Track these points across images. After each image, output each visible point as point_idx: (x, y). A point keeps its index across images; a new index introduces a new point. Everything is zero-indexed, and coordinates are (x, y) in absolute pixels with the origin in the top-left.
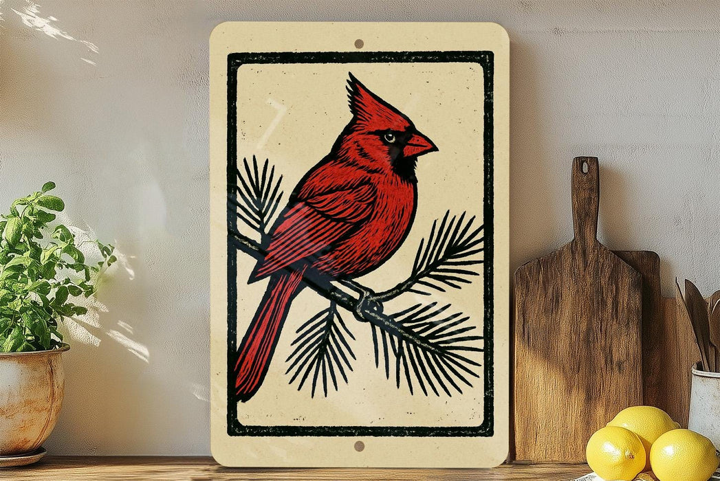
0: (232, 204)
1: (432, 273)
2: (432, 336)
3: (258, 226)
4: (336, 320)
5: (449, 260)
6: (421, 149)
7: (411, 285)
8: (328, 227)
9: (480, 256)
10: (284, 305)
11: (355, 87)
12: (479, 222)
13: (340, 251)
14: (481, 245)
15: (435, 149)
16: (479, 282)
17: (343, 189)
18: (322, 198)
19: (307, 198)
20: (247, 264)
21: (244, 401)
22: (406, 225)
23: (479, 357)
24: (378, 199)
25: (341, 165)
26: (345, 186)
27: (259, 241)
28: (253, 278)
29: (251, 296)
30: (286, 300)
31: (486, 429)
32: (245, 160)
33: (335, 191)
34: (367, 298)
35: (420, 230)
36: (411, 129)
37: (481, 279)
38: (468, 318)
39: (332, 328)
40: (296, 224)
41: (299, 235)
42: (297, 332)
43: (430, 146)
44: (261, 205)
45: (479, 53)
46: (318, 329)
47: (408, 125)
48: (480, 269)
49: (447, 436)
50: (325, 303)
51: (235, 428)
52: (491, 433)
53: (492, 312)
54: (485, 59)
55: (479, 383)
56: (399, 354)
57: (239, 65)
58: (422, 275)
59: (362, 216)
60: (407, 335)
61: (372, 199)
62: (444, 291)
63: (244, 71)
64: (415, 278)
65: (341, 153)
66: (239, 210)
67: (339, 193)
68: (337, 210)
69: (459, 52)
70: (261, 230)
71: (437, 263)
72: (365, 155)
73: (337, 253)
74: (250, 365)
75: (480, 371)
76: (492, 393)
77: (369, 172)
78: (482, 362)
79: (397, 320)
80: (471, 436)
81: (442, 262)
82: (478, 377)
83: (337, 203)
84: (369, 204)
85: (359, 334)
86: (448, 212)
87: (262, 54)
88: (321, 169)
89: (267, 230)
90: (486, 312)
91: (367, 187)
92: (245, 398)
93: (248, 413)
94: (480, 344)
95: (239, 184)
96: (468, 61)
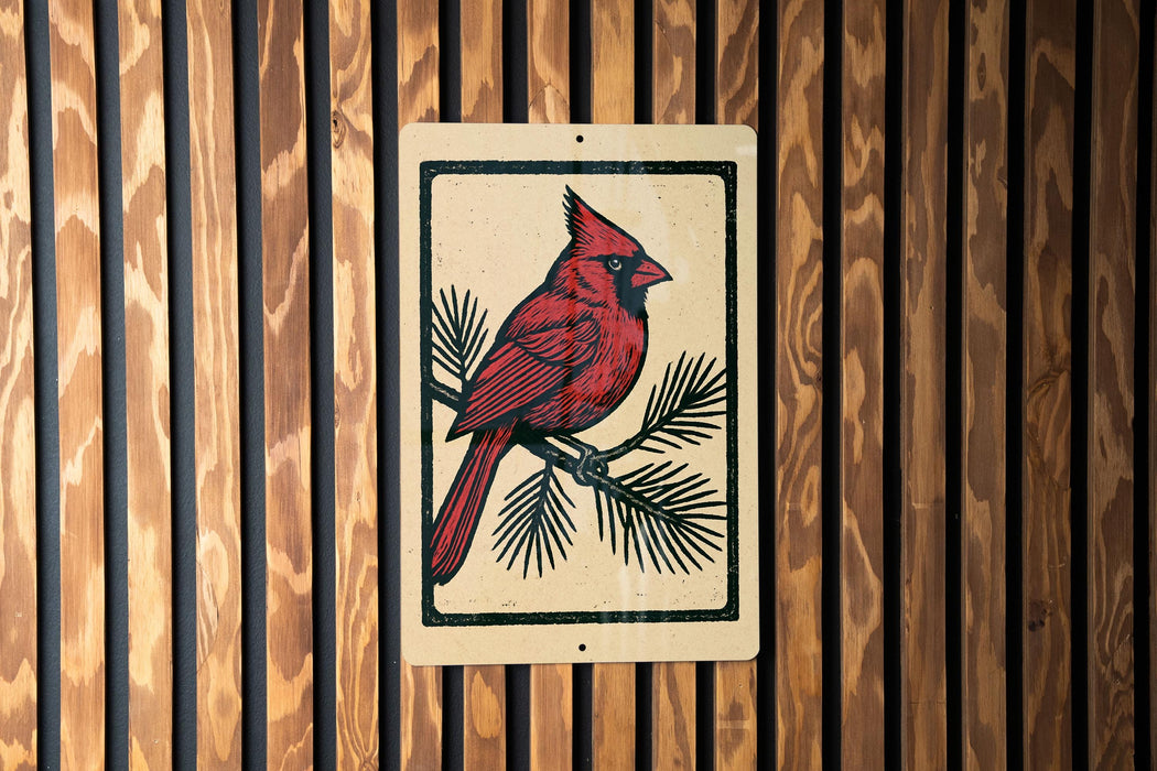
0: (426, 344)
1: (666, 427)
2: (667, 502)
3: (458, 371)
4: (552, 484)
5: (686, 411)
6: (651, 278)
7: (642, 441)
8: (542, 373)
9: (722, 406)
10: (490, 465)
11: (574, 203)
12: (721, 365)
13: (557, 400)
14: (723, 393)
15: (669, 278)
16: (720, 437)
17: (559, 327)
18: (534, 337)
19: (517, 338)
20: (444, 416)
21: (442, 584)
22: (635, 369)
23: (721, 527)
24: (601, 339)
25: (557, 297)
26: (562, 323)
27: (459, 390)
28: (453, 435)
29: (450, 456)
30: (492, 461)
31: (730, 612)
32: (441, 291)
33: (551, 328)
34: (589, 457)
35: (652, 375)
36: (640, 254)
37: (723, 433)
38: (708, 480)
39: (548, 493)
40: (503, 369)
41: (508, 381)
42: (506, 499)
43: (662, 275)
44: (461, 346)
45: (719, 164)
46: (531, 495)
47: (636, 249)
48: (721, 421)
49: (686, 621)
50: (540, 464)
51: (431, 617)
52: (735, 617)
53: (736, 473)
54: (727, 171)
55: (722, 558)
56: (628, 524)
57: (434, 175)
58: (654, 429)
59: (583, 359)
60: (636, 501)
61: (594, 338)
62: (680, 448)
63: (440, 183)
64: (646, 432)
65: (557, 283)
66: (435, 352)
67: (555, 331)
68: (553, 352)
69: (696, 162)
70: (461, 376)
71: (672, 414)
72: (586, 286)
73: (553, 403)
74: (449, 541)
75: (723, 543)
76: (737, 569)
77: (590, 306)
78: (724, 532)
79: (625, 483)
80: (713, 620)
81: (678, 413)
82: (720, 550)
83: (553, 343)
84: (591, 344)
85: (581, 501)
86: (684, 353)
87: (461, 162)
88: (534, 302)
89: (469, 376)
90: (729, 473)
91: (588, 324)
92: (444, 580)
93: (447, 598)
94: (723, 511)
95: (435, 320)
96: (706, 174)
